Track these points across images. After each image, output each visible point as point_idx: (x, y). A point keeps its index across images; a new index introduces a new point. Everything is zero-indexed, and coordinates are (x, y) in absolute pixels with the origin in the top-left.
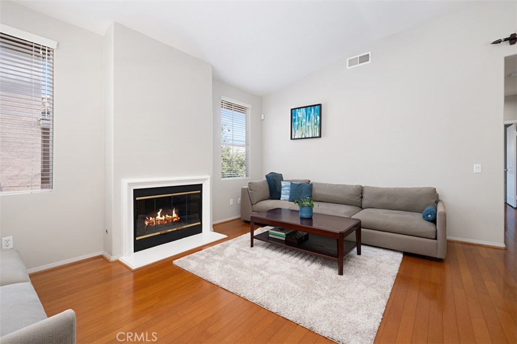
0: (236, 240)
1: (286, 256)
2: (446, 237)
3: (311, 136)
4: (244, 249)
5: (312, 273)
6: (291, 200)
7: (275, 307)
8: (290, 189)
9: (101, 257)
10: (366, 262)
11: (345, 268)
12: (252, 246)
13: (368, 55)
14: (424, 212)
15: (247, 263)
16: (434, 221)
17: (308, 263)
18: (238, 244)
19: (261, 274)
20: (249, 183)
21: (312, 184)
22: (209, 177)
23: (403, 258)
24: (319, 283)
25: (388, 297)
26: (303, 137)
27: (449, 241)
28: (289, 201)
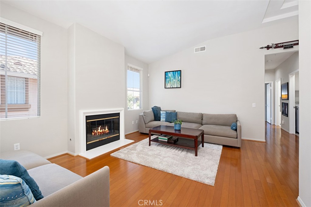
0: (140, 143)
1: (169, 149)
2: (241, 138)
3: (176, 87)
4: (146, 147)
5: (183, 156)
6: (166, 121)
7: (170, 171)
8: (165, 115)
9: (67, 154)
10: (207, 150)
11: (198, 153)
12: (150, 145)
13: (205, 47)
14: (231, 126)
15: (150, 153)
16: (236, 130)
17: (180, 152)
18: (142, 144)
19: (159, 158)
20: (144, 112)
21: (177, 112)
22: (123, 109)
23: (223, 148)
24: (187, 160)
25: (218, 164)
26: (172, 87)
27: (242, 140)
28: (165, 122)
